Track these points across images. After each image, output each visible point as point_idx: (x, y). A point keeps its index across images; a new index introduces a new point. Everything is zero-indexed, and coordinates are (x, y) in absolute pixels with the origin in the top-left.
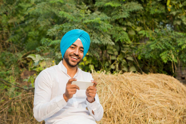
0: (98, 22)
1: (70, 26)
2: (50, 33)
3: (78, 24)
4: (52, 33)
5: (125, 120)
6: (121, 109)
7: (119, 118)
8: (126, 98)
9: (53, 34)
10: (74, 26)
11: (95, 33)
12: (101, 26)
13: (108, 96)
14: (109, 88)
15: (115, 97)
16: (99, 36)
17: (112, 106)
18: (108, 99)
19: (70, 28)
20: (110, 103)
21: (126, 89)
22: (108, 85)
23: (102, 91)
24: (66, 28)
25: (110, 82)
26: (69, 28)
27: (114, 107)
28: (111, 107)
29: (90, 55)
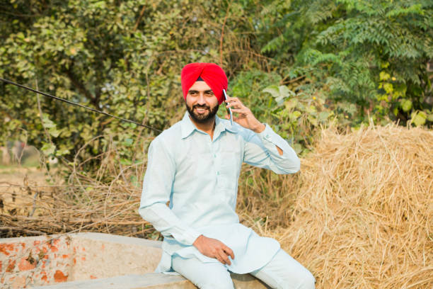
0: (417, 12)
1: (359, 23)
2: (324, 39)
3: (376, 20)
4: (327, 38)
5: (417, 219)
6: (411, 199)
7: (406, 216)
8: (425, 178)
9: (328, 40)
10: (366, 23)
11: (411, 36)
12: (426, 19)
13: (389, 171)
14: (393, 158)
15: (402, 174)
16: (420, 43)
17: (395, 192)
18: (389, 178)
19: (358, 28)
20: (391, 185)
21: (425, 160)
22: (392, 150)
23: (380, 162)
24: (350, 28)
25: (397, 146)
26: (356, 27)
27: (398, 194)
28: (393, 194)
29: (400, 82)
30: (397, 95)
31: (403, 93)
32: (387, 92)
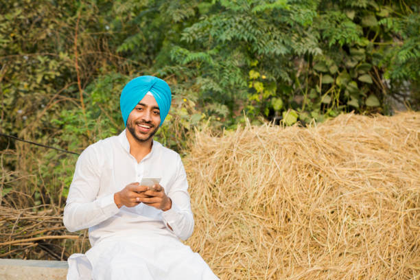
0: (283, 7)
1: (225, 20)
2: (189, 36)
3: (242, 16)
4: (192, 35)
5: (300, 220)
6: (293, 199)
7: (289, 217)
8: (305, 177)
9: (194, 37)
10: (233, 20)
11: (279, 32)
12: (291, 15)
13: (269, 172)
14: (273, 158)
15: (283, 174)
16: (288, 39)
17: (277, 193)
18: (269, 179)
19: (225, 25)
20: (272, 186)
21: (305, 158)
22: (271, 150)
23: (260, 163)
24: (217, 25)
25: (276, 145)
26: (222, 24)
27: (280, 196)
28: (275, 195)
29: (270, 80)
30: (267, 94)
31: (273, 92)
32: (258, 91)
